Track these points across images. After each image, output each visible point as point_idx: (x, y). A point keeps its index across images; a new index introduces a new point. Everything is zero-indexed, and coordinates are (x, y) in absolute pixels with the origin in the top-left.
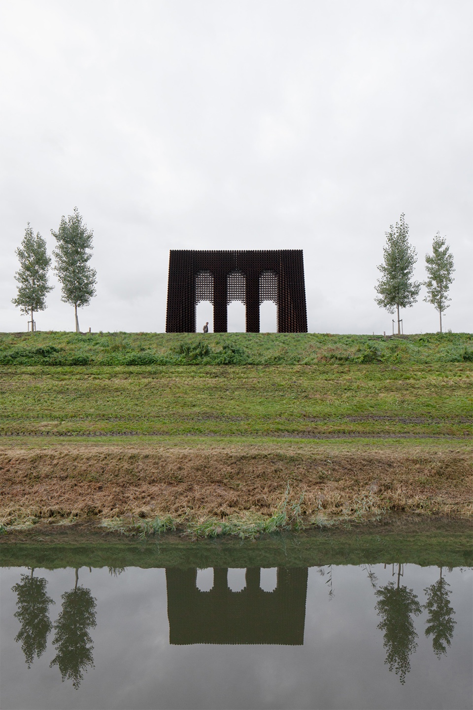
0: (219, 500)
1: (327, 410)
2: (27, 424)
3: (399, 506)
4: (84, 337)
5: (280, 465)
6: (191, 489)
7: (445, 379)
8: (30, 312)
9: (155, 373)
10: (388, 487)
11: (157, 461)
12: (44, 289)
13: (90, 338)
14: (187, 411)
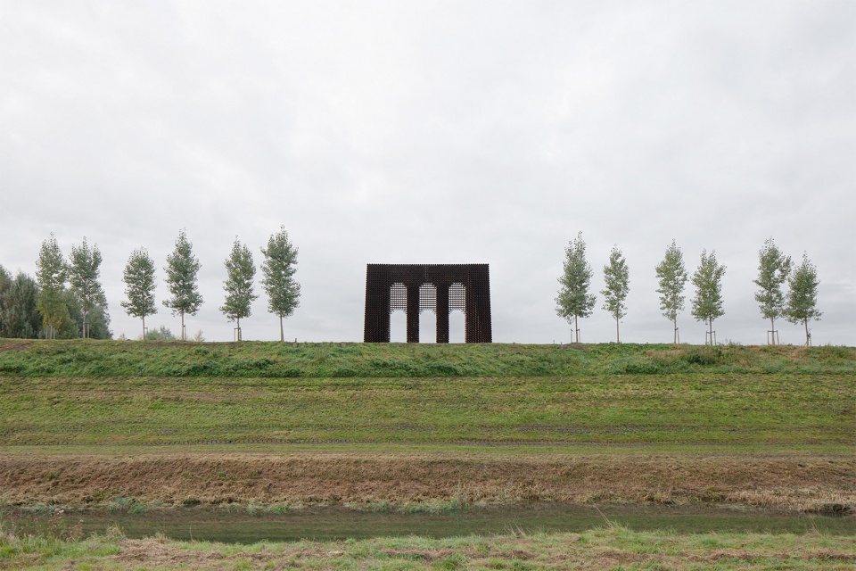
0: (417, 491)
1: (501, 421)
2: (263, 433)
3: (535, 496)
4: (290, 348)
5: (458, 468)
6: (398, 484)
7: (606, 391)
8: (236, 319)
9: (358, 385)
10: (529, 483)
11: (374, 464)
12: (249, 297)
13: (296, 348)
14: (388, 421)
